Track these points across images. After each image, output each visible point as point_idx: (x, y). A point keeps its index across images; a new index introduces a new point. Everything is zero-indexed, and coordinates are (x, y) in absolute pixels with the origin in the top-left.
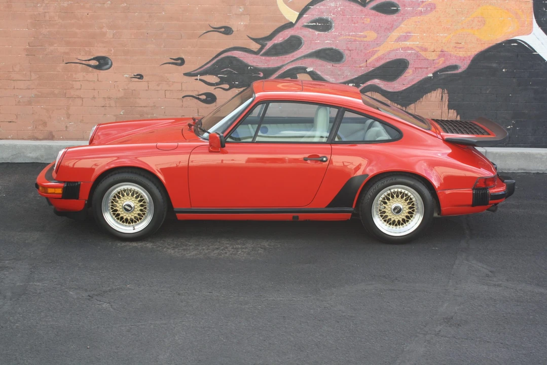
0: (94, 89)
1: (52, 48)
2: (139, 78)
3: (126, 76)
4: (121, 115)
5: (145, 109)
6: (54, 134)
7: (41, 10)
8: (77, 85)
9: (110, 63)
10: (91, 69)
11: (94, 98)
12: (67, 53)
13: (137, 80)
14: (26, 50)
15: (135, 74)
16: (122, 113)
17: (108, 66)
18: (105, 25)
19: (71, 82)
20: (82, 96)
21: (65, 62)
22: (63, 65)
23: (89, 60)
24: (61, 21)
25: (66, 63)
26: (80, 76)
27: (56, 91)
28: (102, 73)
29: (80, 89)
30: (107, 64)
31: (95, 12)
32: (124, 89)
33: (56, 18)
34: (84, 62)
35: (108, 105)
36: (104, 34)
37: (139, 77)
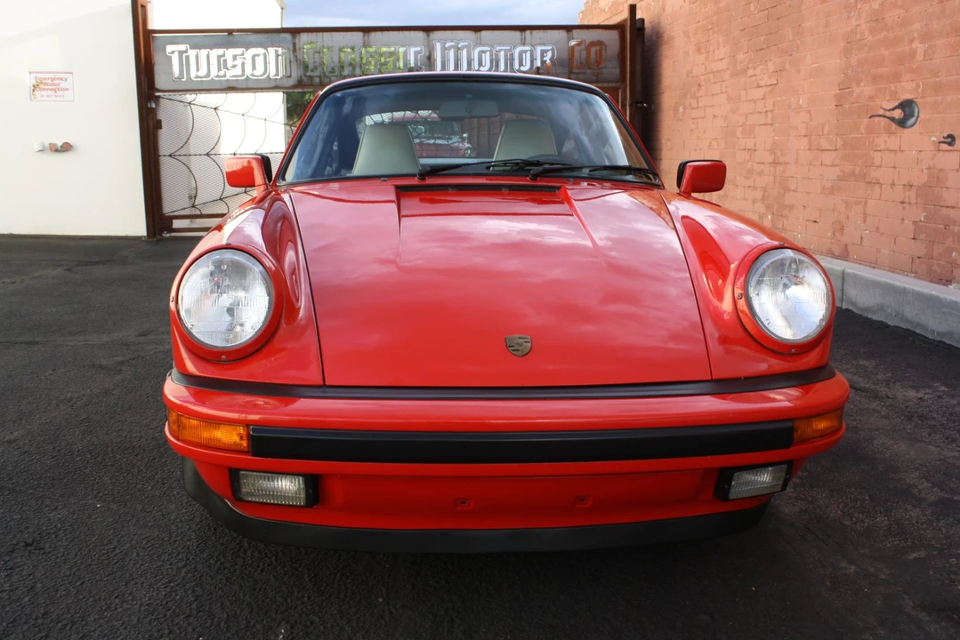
0: (895, 167)
1: (857, 90)
2: (950, 144)
3: (934, 138)
4: (921, 221)
5: (951, 212)
6: (850, 248)
7: (853, 22)
8: (877, 158)
9: (916, 114)
10: (894, 126)
11: (893, 184)
12: (871, 98)
13: (945, 147)
14: (837, 97)
15: (945, 135)
16: (922, 219)
17: (913, 120)
18: (916, 35)
19: (871, 152)
20: (881, 181)
21: (870, 115)
22: (866, 120)
23: (893, 109)
24: (870, 38)
25: (870, 117)
26: (881, 141)
27: (857, 172)
28: (907, 134)
29: (880, 166)
30: (913, 116)
31: (906, 12)
32: (929, 168)
33: (867, 33)
34: (888, 114)
35: (907, 200)
36: (913, 54)
37: (949, 140)
